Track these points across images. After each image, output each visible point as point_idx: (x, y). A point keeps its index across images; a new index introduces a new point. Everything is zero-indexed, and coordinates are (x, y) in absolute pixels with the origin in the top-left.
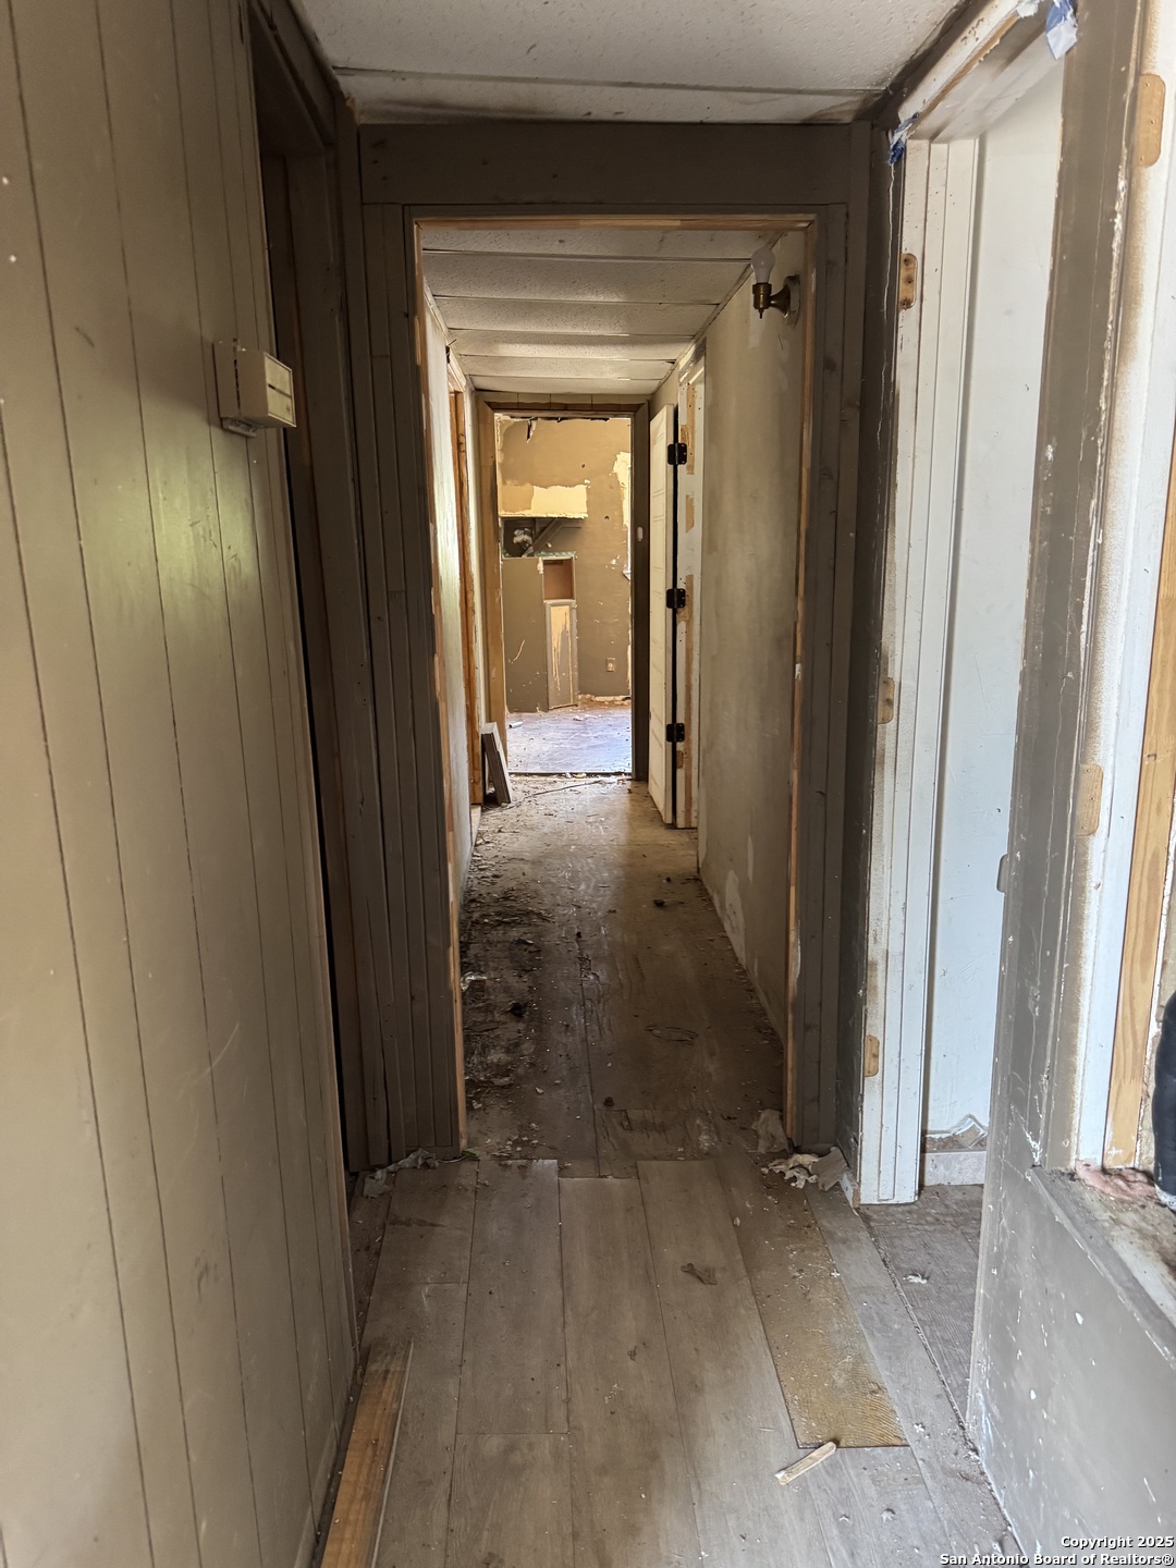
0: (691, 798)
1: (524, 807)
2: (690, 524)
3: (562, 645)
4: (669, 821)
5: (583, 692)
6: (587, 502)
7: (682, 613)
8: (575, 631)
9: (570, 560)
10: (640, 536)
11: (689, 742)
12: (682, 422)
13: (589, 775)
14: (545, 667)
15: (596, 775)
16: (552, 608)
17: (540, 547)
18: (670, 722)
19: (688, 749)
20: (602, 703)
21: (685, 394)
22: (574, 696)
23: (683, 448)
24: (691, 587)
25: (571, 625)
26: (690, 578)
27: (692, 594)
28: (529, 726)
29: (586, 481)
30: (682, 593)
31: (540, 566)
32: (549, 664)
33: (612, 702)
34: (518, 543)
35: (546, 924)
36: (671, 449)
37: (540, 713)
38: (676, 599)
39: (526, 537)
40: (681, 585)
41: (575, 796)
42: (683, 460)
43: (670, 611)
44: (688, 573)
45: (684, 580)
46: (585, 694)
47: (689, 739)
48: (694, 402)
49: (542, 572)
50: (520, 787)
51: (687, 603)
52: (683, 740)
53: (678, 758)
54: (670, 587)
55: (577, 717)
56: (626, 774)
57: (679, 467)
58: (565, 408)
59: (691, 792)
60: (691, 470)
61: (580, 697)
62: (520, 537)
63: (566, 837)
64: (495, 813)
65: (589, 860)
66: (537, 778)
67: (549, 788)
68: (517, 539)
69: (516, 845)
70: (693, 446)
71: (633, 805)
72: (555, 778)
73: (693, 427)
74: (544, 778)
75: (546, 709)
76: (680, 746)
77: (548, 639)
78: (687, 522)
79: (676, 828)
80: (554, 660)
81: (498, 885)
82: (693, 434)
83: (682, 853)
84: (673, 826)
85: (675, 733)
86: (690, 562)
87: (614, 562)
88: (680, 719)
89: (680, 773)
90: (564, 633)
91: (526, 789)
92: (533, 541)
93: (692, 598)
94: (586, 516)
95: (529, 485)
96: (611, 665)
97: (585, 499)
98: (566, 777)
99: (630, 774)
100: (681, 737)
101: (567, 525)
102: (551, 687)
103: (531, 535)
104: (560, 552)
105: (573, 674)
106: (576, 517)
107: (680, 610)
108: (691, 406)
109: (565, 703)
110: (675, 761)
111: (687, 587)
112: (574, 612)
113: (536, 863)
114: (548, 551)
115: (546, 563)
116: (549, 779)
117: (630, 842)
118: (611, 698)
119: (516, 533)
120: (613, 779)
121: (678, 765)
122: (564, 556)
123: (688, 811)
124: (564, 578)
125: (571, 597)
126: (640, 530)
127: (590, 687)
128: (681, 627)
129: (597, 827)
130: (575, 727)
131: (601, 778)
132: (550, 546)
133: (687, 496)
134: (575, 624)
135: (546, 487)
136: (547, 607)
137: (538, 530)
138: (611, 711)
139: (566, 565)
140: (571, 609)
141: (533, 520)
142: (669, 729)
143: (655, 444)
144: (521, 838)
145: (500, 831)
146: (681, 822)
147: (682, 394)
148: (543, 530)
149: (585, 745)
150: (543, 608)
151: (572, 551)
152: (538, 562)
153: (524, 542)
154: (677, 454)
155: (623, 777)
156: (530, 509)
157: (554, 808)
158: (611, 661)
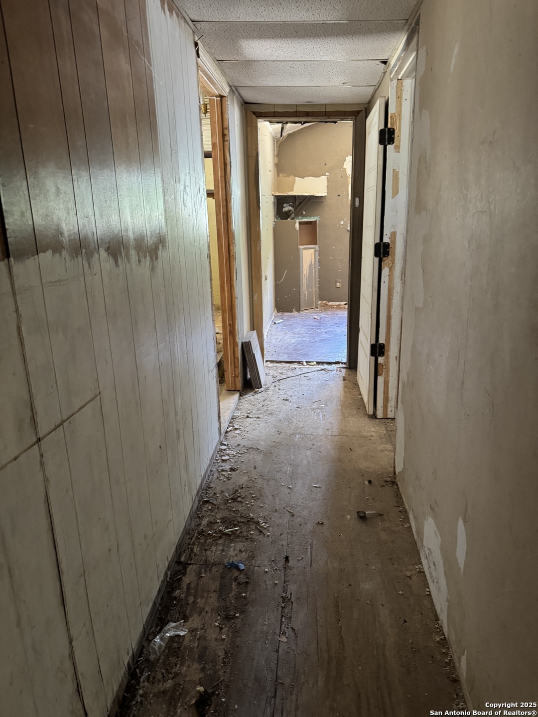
0: (388, 398)
1: (270, 392)
2: (396, 192)
3: (309, 273)
4: (371, 413)
5: (322, 299)
6: (327, 186)
7: (387, 261)
8: (317, 264)
9: (315, 222)
10: (357, 204)
11: (388, 358)
12: (391, 111)
13: (318, 363)
14: (298, 286)
15: (323, 363)
16: (304, 251)
17: (298, 214)
18: (374, 342)
19: (387, 362)
20: (332, 306)
21: (395, 87)
22: (316, 302)
23: (392, 132)
24: (394, 241)
25: (315, 261)
26: (394, 234)
27: (395, 246)
28: (287, 323)
29: (327, 174)
30: (387, 246)
31: (297, 226)
32: (301, 284)
33: (338, 306)
34: (286, 212)
35: (261, 538)
36: (382, 133)
37: (295, 313)
38: (382, 250)
39: (290, 208)
40: (386, 239)
41: (306, 382)
42: (391, 141)
43: (377, 259)
44: (393, 230)
45: (389, 235)
46: (323, 300)
47: (388, 355)
48: (401, 95)
49: (298, 229)
50: (272, 372)
51: (390, 253)
52: (383, 355)
53: (379, 368)
54: (378, 241)
55: (316, 317)
56: (342, 363)
57: (388, 147)
58: (307, 114)
59: (388, 393)
60: (398, 148)
61: (320, 302)
62: (286, 208)
63: (294, 424)
64: (249, 397)
65: (309, 453)
66: (284, 365)
67: (290, 374)
68: (285, 209)
69: (256, 432)
70: (400, 130)
71: (345, 392)
72: (295, 365)
73: (400, 115)
74: (288, 365)
75: (299, 310)
76: (381, 360)
77: (301, 270)
78: (393, 190)
79: (376, 418)
80: (304, 282)
81: (232, 481)
82: (400, 120)
83: (380, 447)
84: (374, 416)
85: (378, 350)
86: (396, 221)
87: (342, 222)
88: (382, 340)
89: (380, 379)
90: (311, 265)
91: (275, 374)
92: (295, 210)
93: (395, 250)
94: (326, 195)
95: (293, 176)
96: (338, 284)
97: (326, 185)
98: (302, 364)
99: (345, 363)
100: (382, 353)
101: (316, 201)
102: (302, 298)
103: (293, 207)
104: (310, 216)
105: (315, 290)
106: (320, 195)
107: (384, 259)
108: (399, 98)
109: (310, 306)
110: (377, 371)
111: (391, 241)
112: (317, 253)
113: (268, 454)
114: (303, 216)
115: (300, 223)
116: (292, 366)
117: (342, 433)
118: (338, 303)
119: (284, 205)
120: (334, 367)
121: (379, 373)
122: (312, 219)
123: (385, 406)
124: (311, 232)
125: (316, 244)
126: (357, 200)
127: (325, 295)
128: (385, 271)
129: (318, 414)
130: (315, 324)
131: (326, 366)
132: (304, 213)
133: (394, 170)
134: (317, 260)
135: (303, 177)
136: (301, 250)
137: (297, 204)
138: (337, 312)
139: (313, 224)
140: (315, 251)
141: (294, 197)
142: (373, 347)
143: (369, 133)
144: (262, 424)
145: (248, 417)
146: (380, 414)
147: (392, 88)
148: (300, 204)
149: (318, 339)
150: (298, 250)
151: (317, 216)
152: (296, 223)
153: (289, 211)
154: (387, 136)
155: (341, 365)
156: (293, 191)
157: (290, 393)
158: (339, 282)
